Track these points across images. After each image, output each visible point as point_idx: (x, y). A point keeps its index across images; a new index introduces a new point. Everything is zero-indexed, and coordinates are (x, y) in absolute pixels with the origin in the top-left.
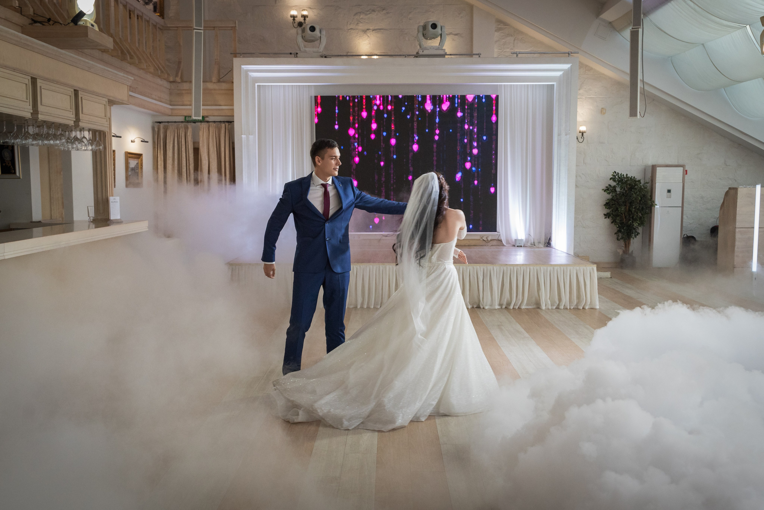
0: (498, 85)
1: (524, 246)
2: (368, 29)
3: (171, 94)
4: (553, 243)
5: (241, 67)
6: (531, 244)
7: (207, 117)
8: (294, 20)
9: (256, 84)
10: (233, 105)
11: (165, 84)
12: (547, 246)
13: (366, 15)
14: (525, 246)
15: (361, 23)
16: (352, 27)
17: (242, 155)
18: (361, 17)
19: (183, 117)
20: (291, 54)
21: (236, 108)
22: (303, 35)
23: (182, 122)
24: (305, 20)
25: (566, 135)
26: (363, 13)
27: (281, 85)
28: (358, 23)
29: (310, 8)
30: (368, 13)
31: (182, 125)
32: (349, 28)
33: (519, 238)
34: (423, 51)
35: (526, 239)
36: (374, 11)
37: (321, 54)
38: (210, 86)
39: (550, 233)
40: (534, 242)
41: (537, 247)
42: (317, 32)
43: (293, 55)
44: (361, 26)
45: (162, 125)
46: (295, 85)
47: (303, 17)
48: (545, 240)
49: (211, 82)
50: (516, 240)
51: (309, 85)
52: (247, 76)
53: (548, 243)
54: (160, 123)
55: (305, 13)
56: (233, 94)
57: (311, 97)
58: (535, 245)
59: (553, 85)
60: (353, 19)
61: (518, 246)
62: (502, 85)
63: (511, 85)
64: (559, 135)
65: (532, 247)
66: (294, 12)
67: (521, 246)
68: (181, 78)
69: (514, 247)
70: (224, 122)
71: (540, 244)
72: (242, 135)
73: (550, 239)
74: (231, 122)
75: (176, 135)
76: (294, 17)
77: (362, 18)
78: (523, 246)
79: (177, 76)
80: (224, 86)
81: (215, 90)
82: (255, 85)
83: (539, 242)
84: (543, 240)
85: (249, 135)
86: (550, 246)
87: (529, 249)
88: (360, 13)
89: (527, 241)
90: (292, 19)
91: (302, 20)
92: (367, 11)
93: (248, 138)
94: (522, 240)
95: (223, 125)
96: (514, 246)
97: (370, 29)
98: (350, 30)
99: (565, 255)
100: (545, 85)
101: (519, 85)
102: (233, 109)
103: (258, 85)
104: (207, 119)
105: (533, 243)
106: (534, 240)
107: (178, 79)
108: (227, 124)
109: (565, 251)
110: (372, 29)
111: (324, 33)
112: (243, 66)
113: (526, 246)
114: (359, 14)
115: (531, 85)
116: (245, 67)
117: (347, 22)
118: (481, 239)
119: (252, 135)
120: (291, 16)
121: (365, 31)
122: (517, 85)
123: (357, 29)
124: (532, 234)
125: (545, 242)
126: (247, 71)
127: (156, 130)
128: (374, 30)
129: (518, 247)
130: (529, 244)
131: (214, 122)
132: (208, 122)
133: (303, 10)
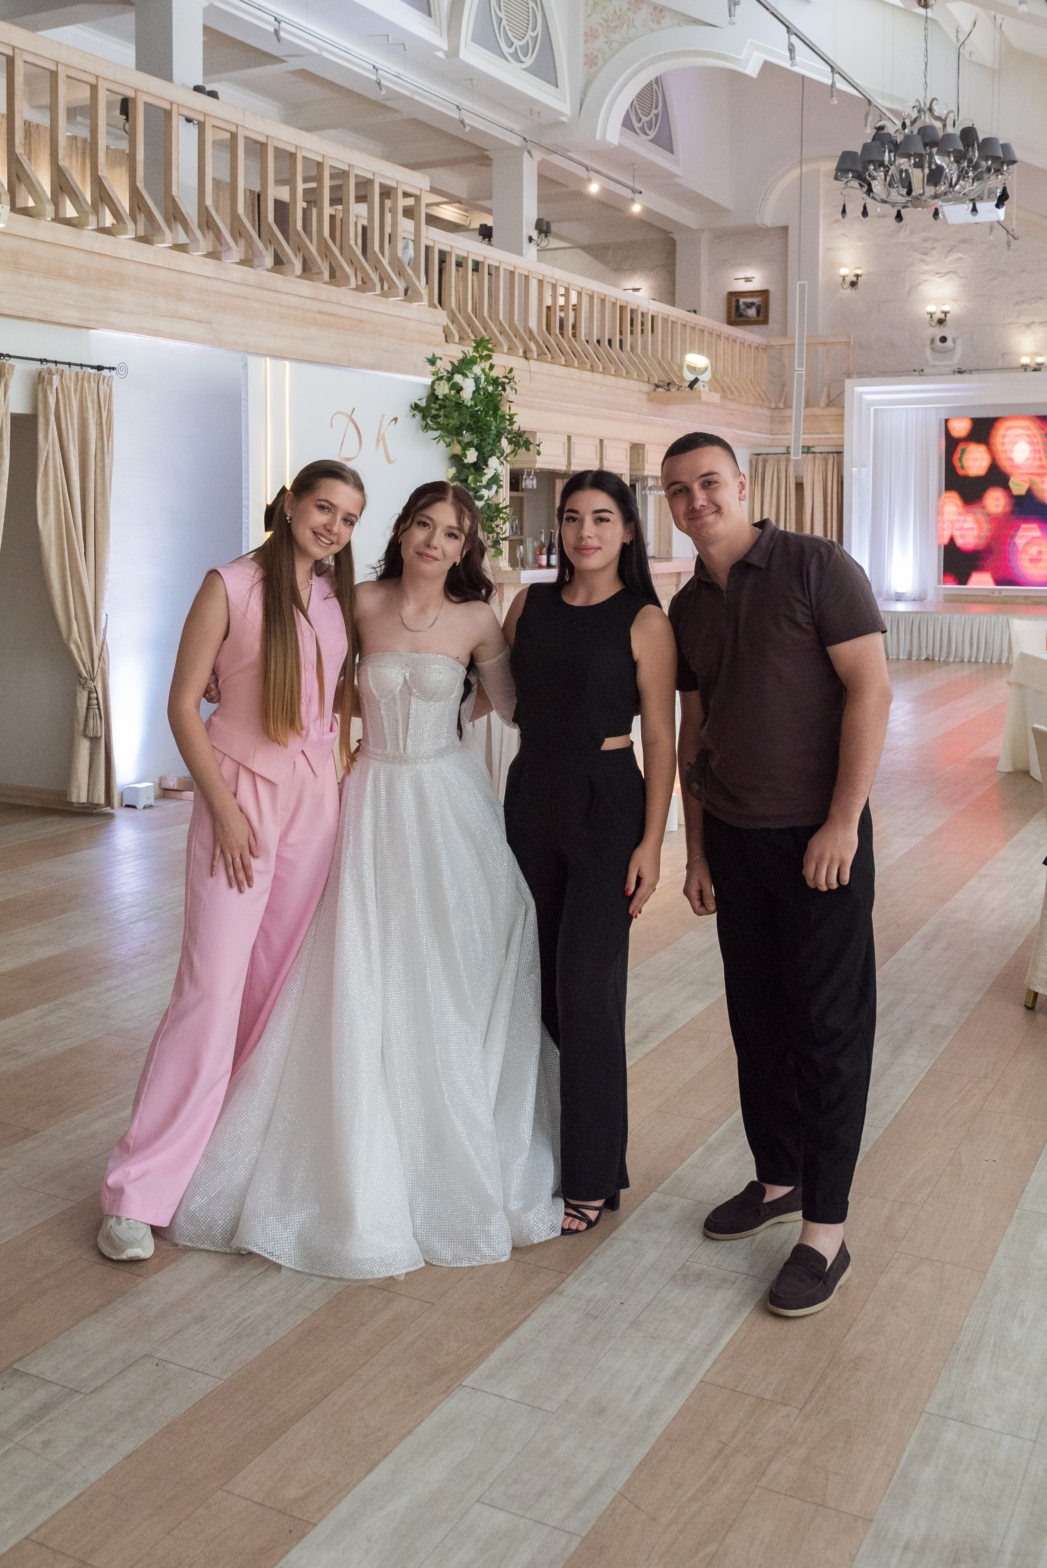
2: (1033, 323)
3: (772, 422)
5: (853, 389)
7: (813, 447)
8: (931, 317)
10: (842, 432)
11: (767, 412)
13: (1031, 304)
15: (1025, 315)
16: (1010, 320)
17: (851, 492)
18: (1023, 307)
19: (786, 448)
20: (916, 370)
21: (846, 435)
22: (933, 346)
23: (783, 454)
24: (946, 316)
26: (1027, 302)
27: (904, 408)
28: (1019, 316)
29: (954, 300)
30: (1034, 301)
31: (783, 457)
32: (1007, 323)
37: (953, 368)
38: (817, 411)
42: (949, 342)
43: (917, 373)
44: (1023, 319)
45: (761, 458)
46: (920, 408)
47: (945, 313)
49: (819, 406)
51: (937, 408)
52: (861, 398)
54: (758, 455)
55: (946, 308)
56: (843, 420)
57: (940, 420)
60: (1014, 310)
66: (931, 308)
68: (785, 404)
70: (832, 453)
72: (852, 467)
74: (840, 453)
75: (776, 468)
76: (931, 315)
77: (1026, 309)
79: (779, 401)
80: (833, 411)
81: (823, 415)
82: (871, 409)
85: (862, 468)
88: (1023, 302)
90: (929, 316)
91: (942, 316)
92: (1033, 299)
93: (859, 472)
95: (831, 456)
97: (1036, 322)
98: (1008, 325)
102: (843, 438)
103: (874, 409)
104: (812, 450)
107: (781, 405)
108: (836, 455)
111: (959, 341)
112: (856, 389)
114: (1021, 304)
116: (858, 389)
117: (1005, 315)
119: (865, 467)
120: (928, 313)
121: (1028, 326)
123: (1018, 323)
126: (861, 393)
127: (754, 463)
128: (1041, 323)
131: (821, 453)
132: (813, 453)
133: (943, 304)
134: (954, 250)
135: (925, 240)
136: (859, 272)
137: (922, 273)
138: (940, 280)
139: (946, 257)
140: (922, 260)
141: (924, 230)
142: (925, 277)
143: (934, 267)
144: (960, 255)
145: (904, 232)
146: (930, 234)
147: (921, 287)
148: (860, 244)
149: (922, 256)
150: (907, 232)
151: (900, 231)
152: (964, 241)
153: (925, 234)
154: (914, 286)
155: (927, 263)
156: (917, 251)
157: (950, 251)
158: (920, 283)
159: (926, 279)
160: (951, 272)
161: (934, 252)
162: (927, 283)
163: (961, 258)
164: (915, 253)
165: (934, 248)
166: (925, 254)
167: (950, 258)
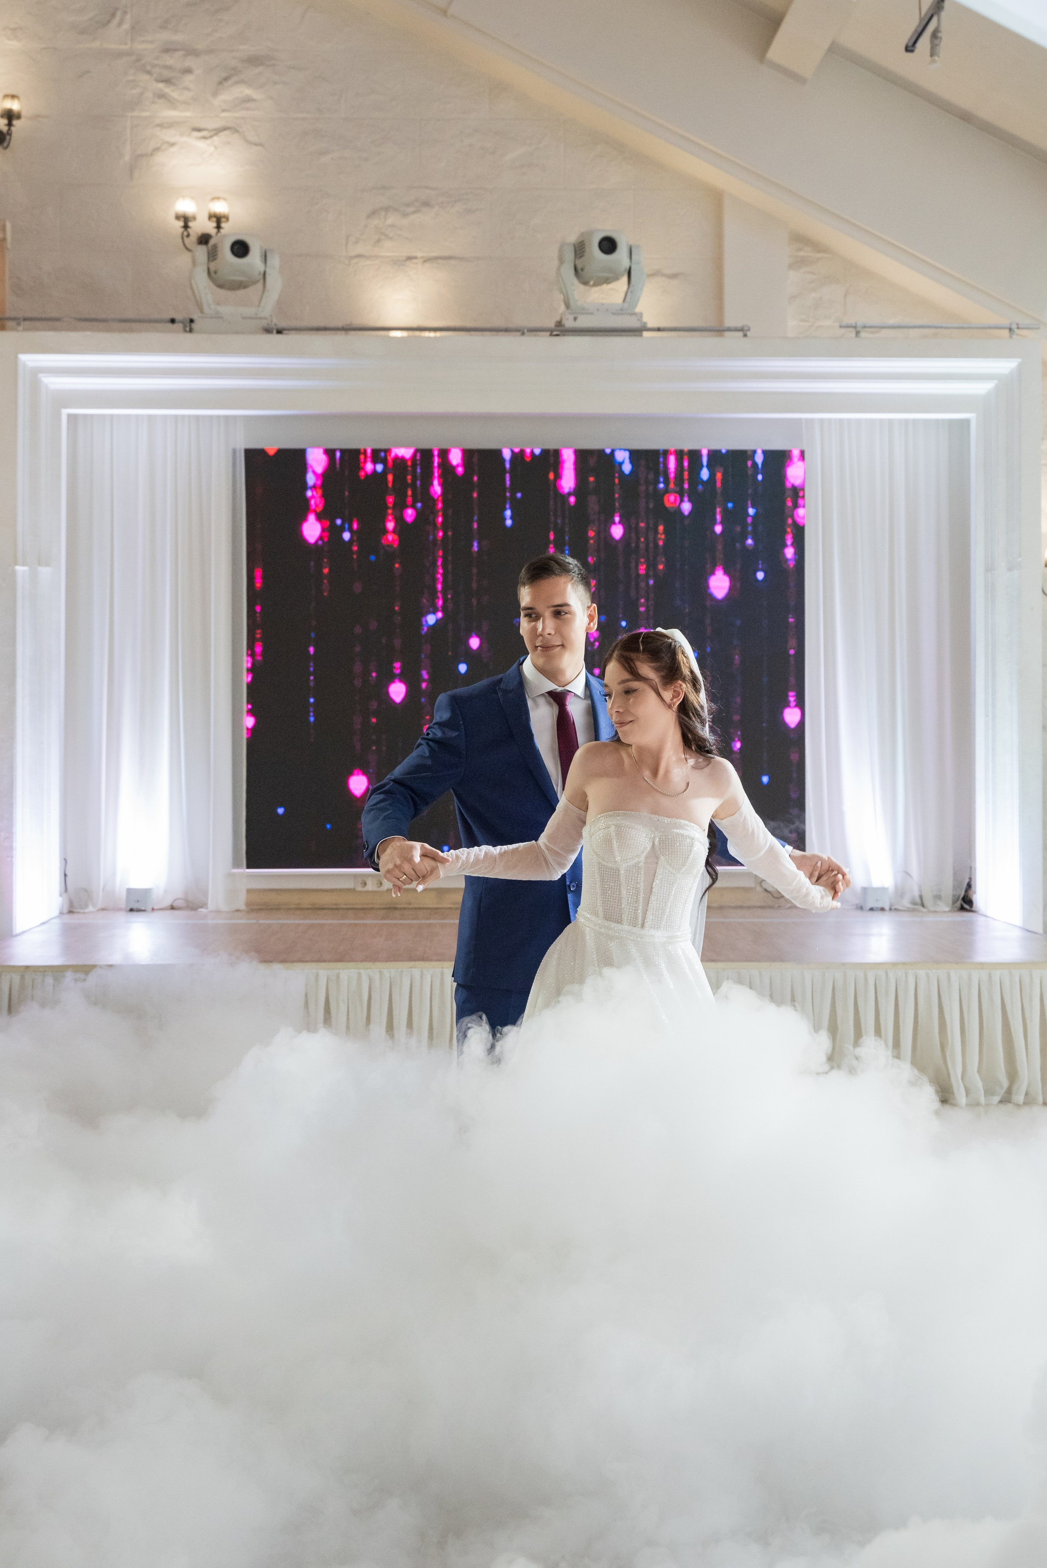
0: (800, 420)
1: (890, 909)
2: (409, 258)
4: (979, 898)
5: (16, 358)
6: (914, 903)
8: (186, 227)
9: (65, 412)
12: (962, 909)
13: (405, 215)
14: (893, 908)
15: (391, 238)
16: (360, 249)
17: (14, 627)
18: (389, 221)
20: (173, 321)
22: (213, 266)
24: (218, 227)
25: (1010, 569)
26: (396, 210)
27: (143, 416)
28: (379, 241)
29: (236, 191)
30: (411, 209)
32: (352, 254)
33: (876, 884)
34: (575, 319)
35: (896, 887)
36: (427, 204)
37: (264, 323)
39: (971, 869)
40: (921, 897)
41: (930, 912)
42: (254, 258)
43: (178, 326)
44: (390, 249)
46: (183, 416)
47: (214, 219)
48: (955, 888)
50: (865, 890)
51: (227, 418)
52: (35, 386)
53: (966, 903)
55: (220, 208)
57: (234, 451)
58: (923, 905)
59: (967, 422)
60: (366, 226)
61: (872, 909)
62: (812, 420)
63: (841, 421)
64: (989, 569)
65: (914, 910)
66: (185, 206)
67: (882, 909)
69: (859, 913)
71: (939, 902)
72: (16, 564)
73: (969, 886)
76: (186, 220)
77: (392, 226)
78: (887, 907)
82: (59, 415)
83: (938, 897)
84: (948, 890)
85: (40, 565)
86: (974, 909)
87: (906, 918)
88: (387, 209)
89: (900, 892)
90: (181, 223)
91: (209, 227)
92: (408, 205)
93: (34, 575)
94: (884, 889)
96: (861, 908)
97: (415, 258)
98: (355, 260)
99: (1017, 933)
100: (943, 420)
101: (866, 420)
103: (69, 416)
105: (918, 900)
106: (920, 891)
109: (1018, 921)
110: (423, 257)
111: (275, 261)
112: (23, 357)
113: (896, 910)
114: (383, 213)
115: (900, 420)
116: (29, 360)
117: (348, 237)
118: (759, 889)
119: (47, 565)
120: (178, 217)
121: (400, 264)
122: (859, 421)
123: (376, 257)
124: (915, 871)
125: (954, 896)
126: (36, 372)
128: (427, 260)
129: (871, 912)
130: (906, 903)
133: (213, 199)
134: (234, 79)
135: (168, 50)
136: (15, 106)
137: (161, 126)
138: (202, 145)
139: (215, 94)
140: (162, 96)
141: (163, 27)
142: (169, 135)
143: (188, 114)
144: (248, 92)
145: (120, 24)
146: (179, 37)
147: (160, 158)
148: (14, 44)
149: (161, 85)
150: (126, 26)
151: (109, 22)
152: (254, 61)
153: (165, 36)
154: (142, 156)
155: (172, 103)
156: (149, 73)
157: (226, 79)
158: (157, 149)
159: (172, 140)
160: (225, 129)
161: (188, 79)
162: (174, 149)
163: (249, 100)
164: (146, 77)
165: (188, 71)
166: (167, 81)
167: (227, 96)
